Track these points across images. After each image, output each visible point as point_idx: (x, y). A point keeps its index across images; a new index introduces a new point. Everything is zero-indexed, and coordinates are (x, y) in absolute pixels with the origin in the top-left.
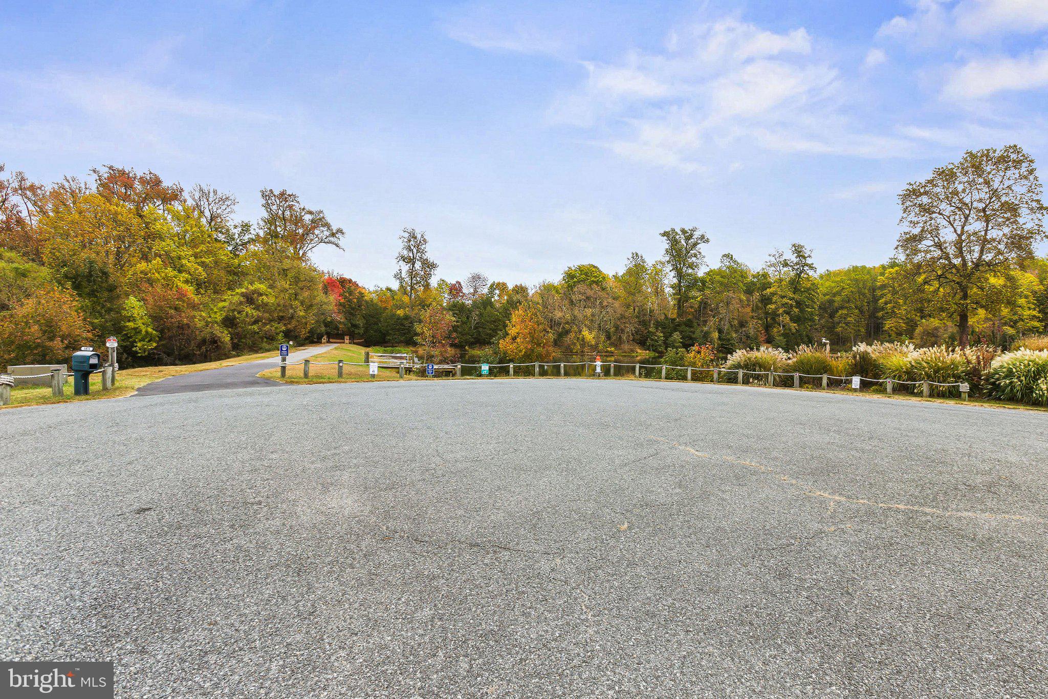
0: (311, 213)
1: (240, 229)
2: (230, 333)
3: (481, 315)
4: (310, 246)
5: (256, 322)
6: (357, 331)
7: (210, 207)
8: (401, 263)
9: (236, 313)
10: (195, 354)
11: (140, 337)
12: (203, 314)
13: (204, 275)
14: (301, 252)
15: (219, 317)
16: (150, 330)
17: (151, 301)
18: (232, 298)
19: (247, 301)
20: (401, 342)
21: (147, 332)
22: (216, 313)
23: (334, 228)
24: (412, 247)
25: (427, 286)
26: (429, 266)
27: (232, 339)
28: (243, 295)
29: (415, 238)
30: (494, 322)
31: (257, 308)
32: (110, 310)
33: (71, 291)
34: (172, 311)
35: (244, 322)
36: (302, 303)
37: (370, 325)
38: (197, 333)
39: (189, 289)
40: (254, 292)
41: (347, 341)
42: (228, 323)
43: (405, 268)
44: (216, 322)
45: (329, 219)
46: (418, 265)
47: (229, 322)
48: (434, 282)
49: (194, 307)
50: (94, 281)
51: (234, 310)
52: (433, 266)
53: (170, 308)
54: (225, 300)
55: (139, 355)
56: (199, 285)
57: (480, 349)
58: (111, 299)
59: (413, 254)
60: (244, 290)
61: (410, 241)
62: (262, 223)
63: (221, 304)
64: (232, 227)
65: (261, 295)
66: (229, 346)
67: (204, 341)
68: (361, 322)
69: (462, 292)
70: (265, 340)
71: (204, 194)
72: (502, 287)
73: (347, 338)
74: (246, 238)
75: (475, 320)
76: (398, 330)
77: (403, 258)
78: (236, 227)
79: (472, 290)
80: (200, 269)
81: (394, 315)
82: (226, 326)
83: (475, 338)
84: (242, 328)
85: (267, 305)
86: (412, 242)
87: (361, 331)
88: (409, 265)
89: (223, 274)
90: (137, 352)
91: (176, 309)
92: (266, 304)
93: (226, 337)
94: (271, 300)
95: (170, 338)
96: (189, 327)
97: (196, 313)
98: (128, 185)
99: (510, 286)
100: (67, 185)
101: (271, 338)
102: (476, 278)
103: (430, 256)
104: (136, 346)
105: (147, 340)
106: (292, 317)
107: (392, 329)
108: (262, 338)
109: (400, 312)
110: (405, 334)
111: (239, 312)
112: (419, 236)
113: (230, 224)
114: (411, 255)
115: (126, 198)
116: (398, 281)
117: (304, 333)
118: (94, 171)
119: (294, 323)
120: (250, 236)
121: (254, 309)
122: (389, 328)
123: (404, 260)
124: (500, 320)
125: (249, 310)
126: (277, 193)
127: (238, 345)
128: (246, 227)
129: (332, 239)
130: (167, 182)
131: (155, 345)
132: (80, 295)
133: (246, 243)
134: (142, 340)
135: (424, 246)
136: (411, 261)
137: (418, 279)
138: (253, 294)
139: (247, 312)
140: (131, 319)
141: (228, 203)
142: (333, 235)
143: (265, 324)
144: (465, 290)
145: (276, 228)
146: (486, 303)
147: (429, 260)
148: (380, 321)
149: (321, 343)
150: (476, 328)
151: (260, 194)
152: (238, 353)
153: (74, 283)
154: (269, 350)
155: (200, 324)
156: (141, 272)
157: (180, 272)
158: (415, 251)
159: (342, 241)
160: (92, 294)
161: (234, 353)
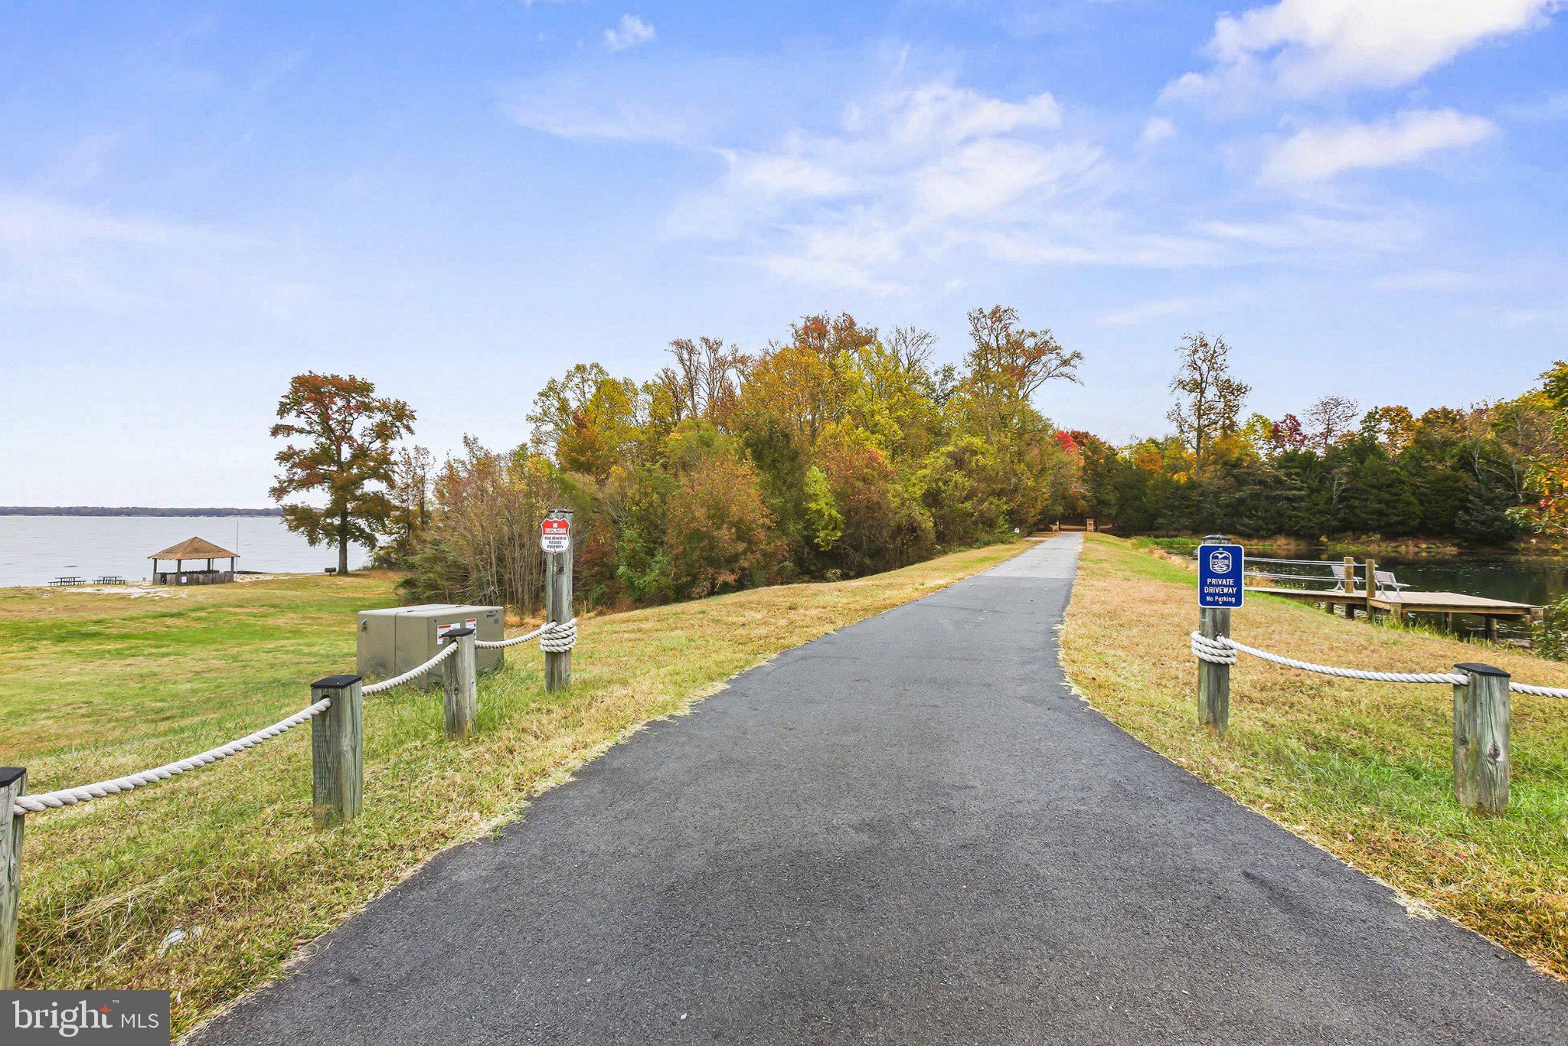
0: (1033, 335)
1: (941, 376)
2: (933, 515)
3: (1354, 474)
4: (1032, 386)
5: (967, 498)
6: (1106, 511)
7: (908, 350)
8: (1180, 392)
9: (940, 484)
10: (887, 549)
11: (823, 523)
12: (899, 488)
13: (901, 434)
14: (1021, 393)
15: (918, 492)
16: (834, 512)
17: (834, 469)
18: (936, 460)
19: (956, 463)
20: (1186, 528)
21: (830, 515)
22: (914, 485)
23: (1067, 354)
24: (1199, 363)
25: (1230, 428)
26: (1232, 390)
27: (936, 525)
28: (950, 455)
29: (1206, 345)
30: (1389, 486)
31: (969, 474)
32: (790, 486)
33: (751, 463)
34: (860, 484)
35: (951, 497)
36: (1029, 467)
37: (1127, 500)
38: (891, 515)
39: (883, 455)
40: (965, 450)
41: (1091, 528)
42: (930, 500)
43: (1188, 400)
44: (915, 499)
45: (1059, 340)
46: (1211, 393)
47: (932, 499)
48: (1242, 419)
49: (886, 476)
50: (775, 446)
51: (937, 481)
52: (1240, 390)
53: (858, 479)
54: (925, 467)
55: (822, 549)
56: (896, 449)
57: (1356, 540)
58: (792, 472)
59: (1201, 375)
60: (951, 448)
61: (1196, 351)
62: (970, 359)
63: (921, 473)
64: (932, 375)
65: (975, 453)
66: (932, 536)
67: (899, 528)
68: (1112, 497)
69: (1300, 434)
70: (980, 526)
71: (901, 337)
72: (1398, 416)
73: (1090, 522)
74: (949, 386)
75: (1340, 484)
76: (1179, 508)
77: (1182, 384)
78: (936, 374)
79: (1321, 428)
80: (896, 427)
81: (1169, 482)
82: (929, 506)
83: (1341, 521)
84: (950, 507)
85: (983, 470)
86: (1200, 354)
87: (1113, 512)
88: (1194, 394)
89: (923, 432)
90: (818, 545)
91: (864, 480)
92: (983, 468)
93: (926, 520)
94: (988, 461)
95: (858, 524)
96: (880, 508)
97: (890, 486)
98: (822, 334)
99: (1417, 412)
100: (771, 350)
101: (989, 524)
102: (1327, 406)
103: (1234, 373)
104: (818, 537)
105: (830, 528)
106: (1015, 491)
107: (1166, 507)
108: (976, 523)
109: (1181, 478)
110: (1191, 514)
111: (945, 483)
112: (1212, 344)
113: (930, 372)
114: (1197, 376)
115: (819, 349)
116: (1175, 424)
117: (1033, 514)
118: (793, 325)
119: (1019, 498)
120: (955, 383)
121: (965, 476)
122: (1161, 505)
123: (1183, 388)
124: (1402, 482)
125: (958, 477)
126: (987, 312)
127: (945, 535)
128: (948, 372)
129: (1064, 369)
130: (862, 324)
131: (839, 534)
132: (760, 467)
133: (948, 395)
134: (825, 528)
135: (1221, 358)
136: (1198, 386)
137: (1213, 417)
138: (964, 454)
139: (956, 483)
140: (814, 497)
141: (927, 341)
142: (1065, 363)
143: (981, 501)
144: (1305, 429)
145: (987, 362)
146: (1362, 449)
147: (1232, 381)
148: (1145, 494)
149: (1051, 530)
150: (1341, 499)
151: (967, 317)
152: (944, 547)
153: (754, 452)
154: (987, 544)
155: (895, 502)
156: (831, 437)
157: (873, 433)
158: (1205, 368)
159: (1080, 369)
160: (773, 465)
161: (939, 547)
